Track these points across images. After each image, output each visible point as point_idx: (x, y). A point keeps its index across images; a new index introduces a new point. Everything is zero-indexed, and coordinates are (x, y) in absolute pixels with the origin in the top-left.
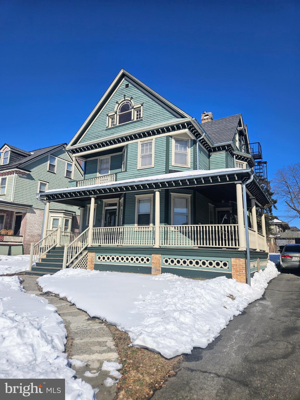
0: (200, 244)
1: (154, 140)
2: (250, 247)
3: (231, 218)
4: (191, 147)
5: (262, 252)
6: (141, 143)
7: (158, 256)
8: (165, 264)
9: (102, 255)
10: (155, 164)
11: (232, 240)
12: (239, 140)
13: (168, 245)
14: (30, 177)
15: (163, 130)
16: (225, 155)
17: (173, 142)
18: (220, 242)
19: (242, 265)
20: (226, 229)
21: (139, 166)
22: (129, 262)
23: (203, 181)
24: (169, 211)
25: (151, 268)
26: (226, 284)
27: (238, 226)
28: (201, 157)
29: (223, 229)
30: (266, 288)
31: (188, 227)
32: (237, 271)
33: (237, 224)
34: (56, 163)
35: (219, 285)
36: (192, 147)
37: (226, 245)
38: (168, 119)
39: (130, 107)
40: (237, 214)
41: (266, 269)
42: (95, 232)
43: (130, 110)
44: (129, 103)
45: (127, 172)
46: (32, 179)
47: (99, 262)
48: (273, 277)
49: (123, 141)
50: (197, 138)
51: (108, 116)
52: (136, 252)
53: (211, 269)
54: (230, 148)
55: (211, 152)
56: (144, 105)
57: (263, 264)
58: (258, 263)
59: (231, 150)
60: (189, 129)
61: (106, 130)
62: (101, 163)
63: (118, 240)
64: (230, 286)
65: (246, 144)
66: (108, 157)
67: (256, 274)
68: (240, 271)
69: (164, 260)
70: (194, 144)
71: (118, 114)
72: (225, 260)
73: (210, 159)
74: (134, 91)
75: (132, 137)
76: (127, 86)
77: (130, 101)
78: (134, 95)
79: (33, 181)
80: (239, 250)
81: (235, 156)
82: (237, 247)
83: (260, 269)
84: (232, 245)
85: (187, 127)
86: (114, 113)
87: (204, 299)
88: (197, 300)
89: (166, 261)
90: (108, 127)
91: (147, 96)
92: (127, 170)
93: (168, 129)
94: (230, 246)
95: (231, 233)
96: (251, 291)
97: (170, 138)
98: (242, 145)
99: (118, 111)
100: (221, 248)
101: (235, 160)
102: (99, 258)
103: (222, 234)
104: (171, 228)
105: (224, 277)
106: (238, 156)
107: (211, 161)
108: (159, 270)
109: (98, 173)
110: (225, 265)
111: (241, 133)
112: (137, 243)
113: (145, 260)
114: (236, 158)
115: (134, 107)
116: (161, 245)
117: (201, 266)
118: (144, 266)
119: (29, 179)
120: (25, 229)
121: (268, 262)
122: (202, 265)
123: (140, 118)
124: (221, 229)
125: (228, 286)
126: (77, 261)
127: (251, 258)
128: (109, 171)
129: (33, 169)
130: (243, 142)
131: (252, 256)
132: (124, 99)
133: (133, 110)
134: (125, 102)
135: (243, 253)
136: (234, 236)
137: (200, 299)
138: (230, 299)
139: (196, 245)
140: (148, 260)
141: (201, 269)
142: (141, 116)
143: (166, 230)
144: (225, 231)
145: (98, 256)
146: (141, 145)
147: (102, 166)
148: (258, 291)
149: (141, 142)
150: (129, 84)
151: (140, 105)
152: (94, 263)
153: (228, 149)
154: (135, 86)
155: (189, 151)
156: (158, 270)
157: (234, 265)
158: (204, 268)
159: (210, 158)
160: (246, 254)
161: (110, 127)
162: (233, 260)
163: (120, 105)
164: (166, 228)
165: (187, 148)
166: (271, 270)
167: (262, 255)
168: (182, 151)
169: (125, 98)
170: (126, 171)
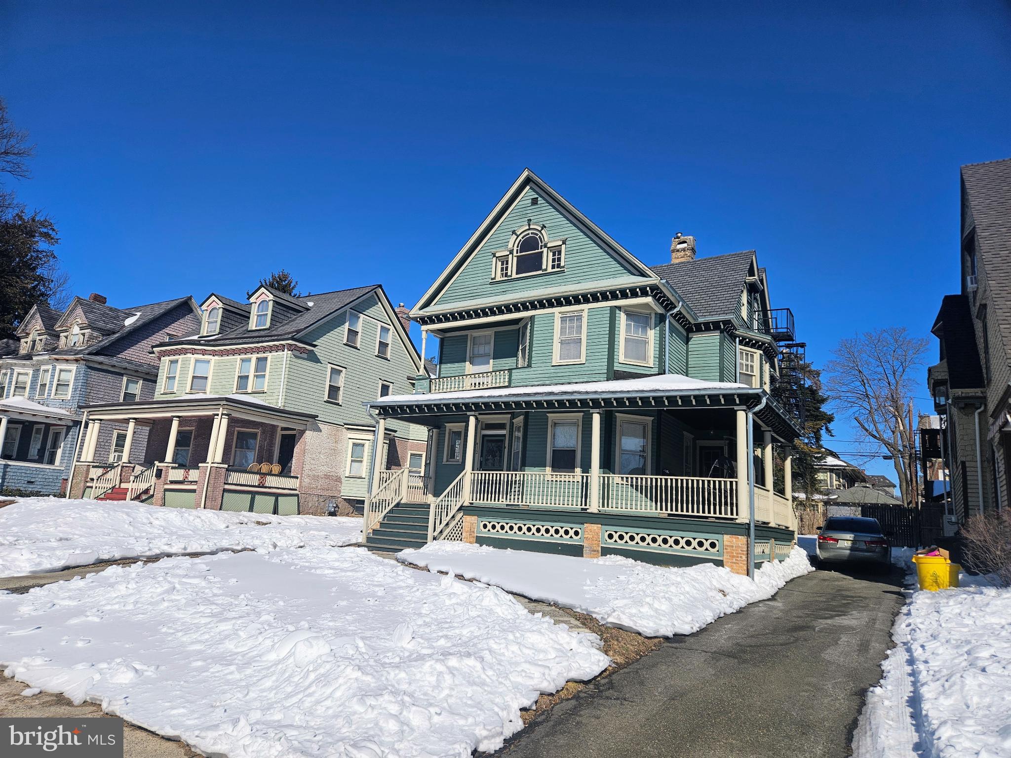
0: (672, 510)
1: (586, 311)
2: (757, 518)
3: (725, 466)
4: (655, 327)
5: (784, 528)
6: (560, 315)
7: (595, 527)
8: (609, 541)
9: (490, 521)
10: (588, 358)
11: (726, 504)
12: (749, 303)
13: (610, 508)
14: (313, 358)
15: (604, 296)
16: (718, 340)
17: (622, 317)
18: (706, 507)
19: (742, 547)
20: (717, 487)
21: (556, 360)
22: (542, 535)
23: (680, 401)
24: (612, 446)
25: (582, 547)
26: (715, 573)
27: (736, 482)
28: (673, 344)
29: (712, 486)
30: (780, 587)
31: (646, 479)
32: (733, 557)
33: (736, 477)
34: (359, 327)
35: (703, 573)
36: (658, 328)
37: (715, 513)
38: (614, 275)
39: (540, 244)
40: (736, 461)
41: (787, 560)
42: (476, 478)
43: (540, 250)
44: (537, 235)
45: (532, 369)
46: (317, 360)
47: (485, 533)
48: (799, 575)
49: (526, 308)
50: (668, 311)
51: (494, 256)
52: (555, 518)
53: (688, 552)
54: (728, 327)
55: (692, 331)
56: (567, 243)
57: (781, 549)
58: (771, 548)
59: (730, 330)
60: (654, 297)
61: (491, 283)
62: (474, 345)
63: (508, 496)
64: (720, 577)
65: (764, 310)
66: (490, 332)
67: (766, 566)
68: (738, 557)
69: (606, 534)
70: (660, 323)
71: (515, 254)
72: (713, 538)
73: (690, 346)
74: (548, 214)
75: (541, 304)
76: (534, 202)
77: (540, 231)
78: (548, 222)
79: (319, 364)
80: (737, 521)
81: (737, 339)
82: (735, 516)
83: (774, 558)
84: (726, 513)
85: (650, 293)
86: (508, 253)
87: (682, 589)
88: (673, 589)
89: (611, 536)
90: (494, 278)
91: (575, 225)
92: (533, 365)
93: (613, 295)
94: (723, 516)
95: (726, 491)
96: (754, 588)
97: (618, 311)
98: (755, 311)
99: (515, 248)
100: (707, 517)
101: (739, 347)
102: (485, 526)
103: (709, 494)
104: (616, 479)
105: (711, 564)
106: (744, 339)
107: (690, 350)
108: (598, 551)
109: (468, 363)
110: (713, 545)
111: (753, 289)
112: (557, 503)
113: (572, 533)
114: (741, 343)
115: (549, 245)
116: (601, 508)
117: (671, 546)
118: (569, 543)
119: (311, 360)
120: (303, 464)
121: (792, 548)
122: (673, 545)
123: (559, 266)
124: (709, 486)
125: (717, 577)
126: (448, 530)
127: (757, 537)
128: (491, 361)
129: (318, 341)
130: (756, 305)
131: (759, 533)
132: (527, 228)
133: (545, 250)
134: (530, 232)
135: (743, 527)
136: (730, 498)
137: (677, 587)
138: (720, 594)
139: (664, 511)
140: (576, 533)
141: (672, 551)
142: (562, 264)
143: (606, 482)
144: (714, 488)
145: (483, 523)
146: (560, 319)
147: (476, 349)
148: (766, 589)
149: (560, 313)
150: (540, 199)
151: (560, 243)
152: (475, 535)
153: (726, 329)
154: (551, 205)
155: (652, 335)
156: (595, 551)
157: (727, 546)
158: (677, 550)
159: (690, 343)
160: (749, 529)
161: (498, 278)
162: (726, 537)
163: (520, 238)
164: (606, 478)
165: (648, 329)
166: (797, 563)
167: (783, 535)
168: (638, 335)
169: (529, 225)
170: (529, 366)
